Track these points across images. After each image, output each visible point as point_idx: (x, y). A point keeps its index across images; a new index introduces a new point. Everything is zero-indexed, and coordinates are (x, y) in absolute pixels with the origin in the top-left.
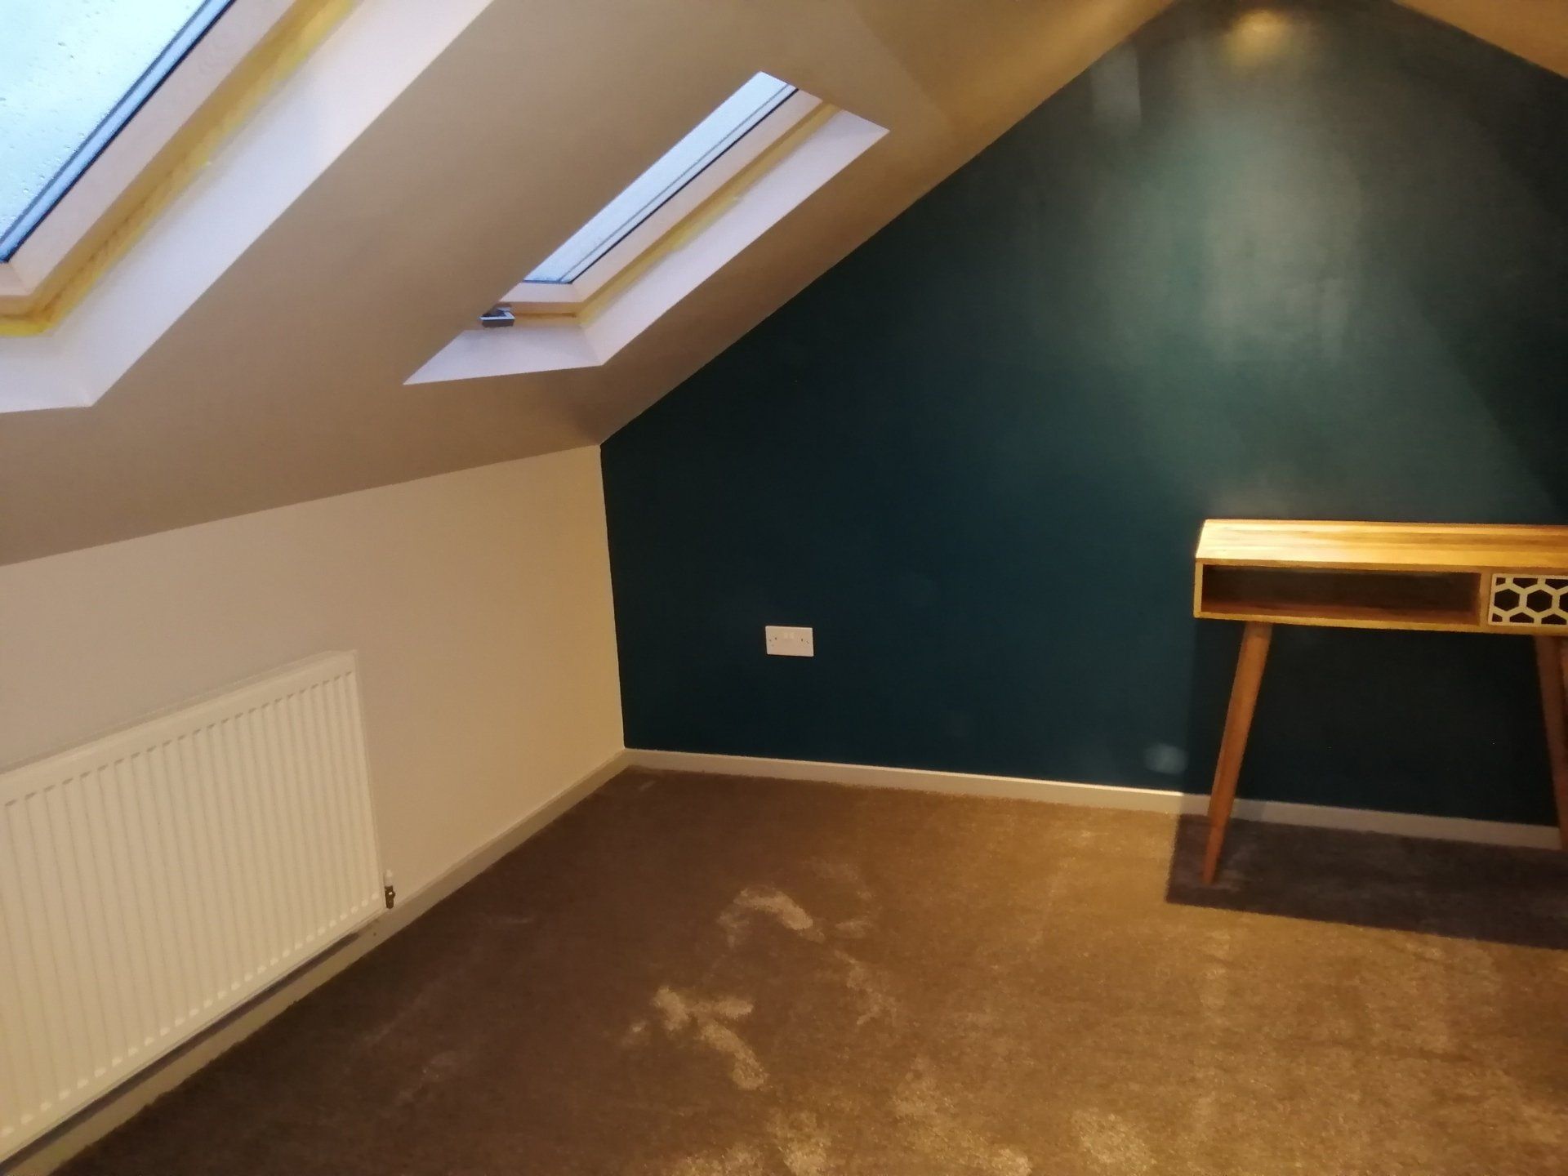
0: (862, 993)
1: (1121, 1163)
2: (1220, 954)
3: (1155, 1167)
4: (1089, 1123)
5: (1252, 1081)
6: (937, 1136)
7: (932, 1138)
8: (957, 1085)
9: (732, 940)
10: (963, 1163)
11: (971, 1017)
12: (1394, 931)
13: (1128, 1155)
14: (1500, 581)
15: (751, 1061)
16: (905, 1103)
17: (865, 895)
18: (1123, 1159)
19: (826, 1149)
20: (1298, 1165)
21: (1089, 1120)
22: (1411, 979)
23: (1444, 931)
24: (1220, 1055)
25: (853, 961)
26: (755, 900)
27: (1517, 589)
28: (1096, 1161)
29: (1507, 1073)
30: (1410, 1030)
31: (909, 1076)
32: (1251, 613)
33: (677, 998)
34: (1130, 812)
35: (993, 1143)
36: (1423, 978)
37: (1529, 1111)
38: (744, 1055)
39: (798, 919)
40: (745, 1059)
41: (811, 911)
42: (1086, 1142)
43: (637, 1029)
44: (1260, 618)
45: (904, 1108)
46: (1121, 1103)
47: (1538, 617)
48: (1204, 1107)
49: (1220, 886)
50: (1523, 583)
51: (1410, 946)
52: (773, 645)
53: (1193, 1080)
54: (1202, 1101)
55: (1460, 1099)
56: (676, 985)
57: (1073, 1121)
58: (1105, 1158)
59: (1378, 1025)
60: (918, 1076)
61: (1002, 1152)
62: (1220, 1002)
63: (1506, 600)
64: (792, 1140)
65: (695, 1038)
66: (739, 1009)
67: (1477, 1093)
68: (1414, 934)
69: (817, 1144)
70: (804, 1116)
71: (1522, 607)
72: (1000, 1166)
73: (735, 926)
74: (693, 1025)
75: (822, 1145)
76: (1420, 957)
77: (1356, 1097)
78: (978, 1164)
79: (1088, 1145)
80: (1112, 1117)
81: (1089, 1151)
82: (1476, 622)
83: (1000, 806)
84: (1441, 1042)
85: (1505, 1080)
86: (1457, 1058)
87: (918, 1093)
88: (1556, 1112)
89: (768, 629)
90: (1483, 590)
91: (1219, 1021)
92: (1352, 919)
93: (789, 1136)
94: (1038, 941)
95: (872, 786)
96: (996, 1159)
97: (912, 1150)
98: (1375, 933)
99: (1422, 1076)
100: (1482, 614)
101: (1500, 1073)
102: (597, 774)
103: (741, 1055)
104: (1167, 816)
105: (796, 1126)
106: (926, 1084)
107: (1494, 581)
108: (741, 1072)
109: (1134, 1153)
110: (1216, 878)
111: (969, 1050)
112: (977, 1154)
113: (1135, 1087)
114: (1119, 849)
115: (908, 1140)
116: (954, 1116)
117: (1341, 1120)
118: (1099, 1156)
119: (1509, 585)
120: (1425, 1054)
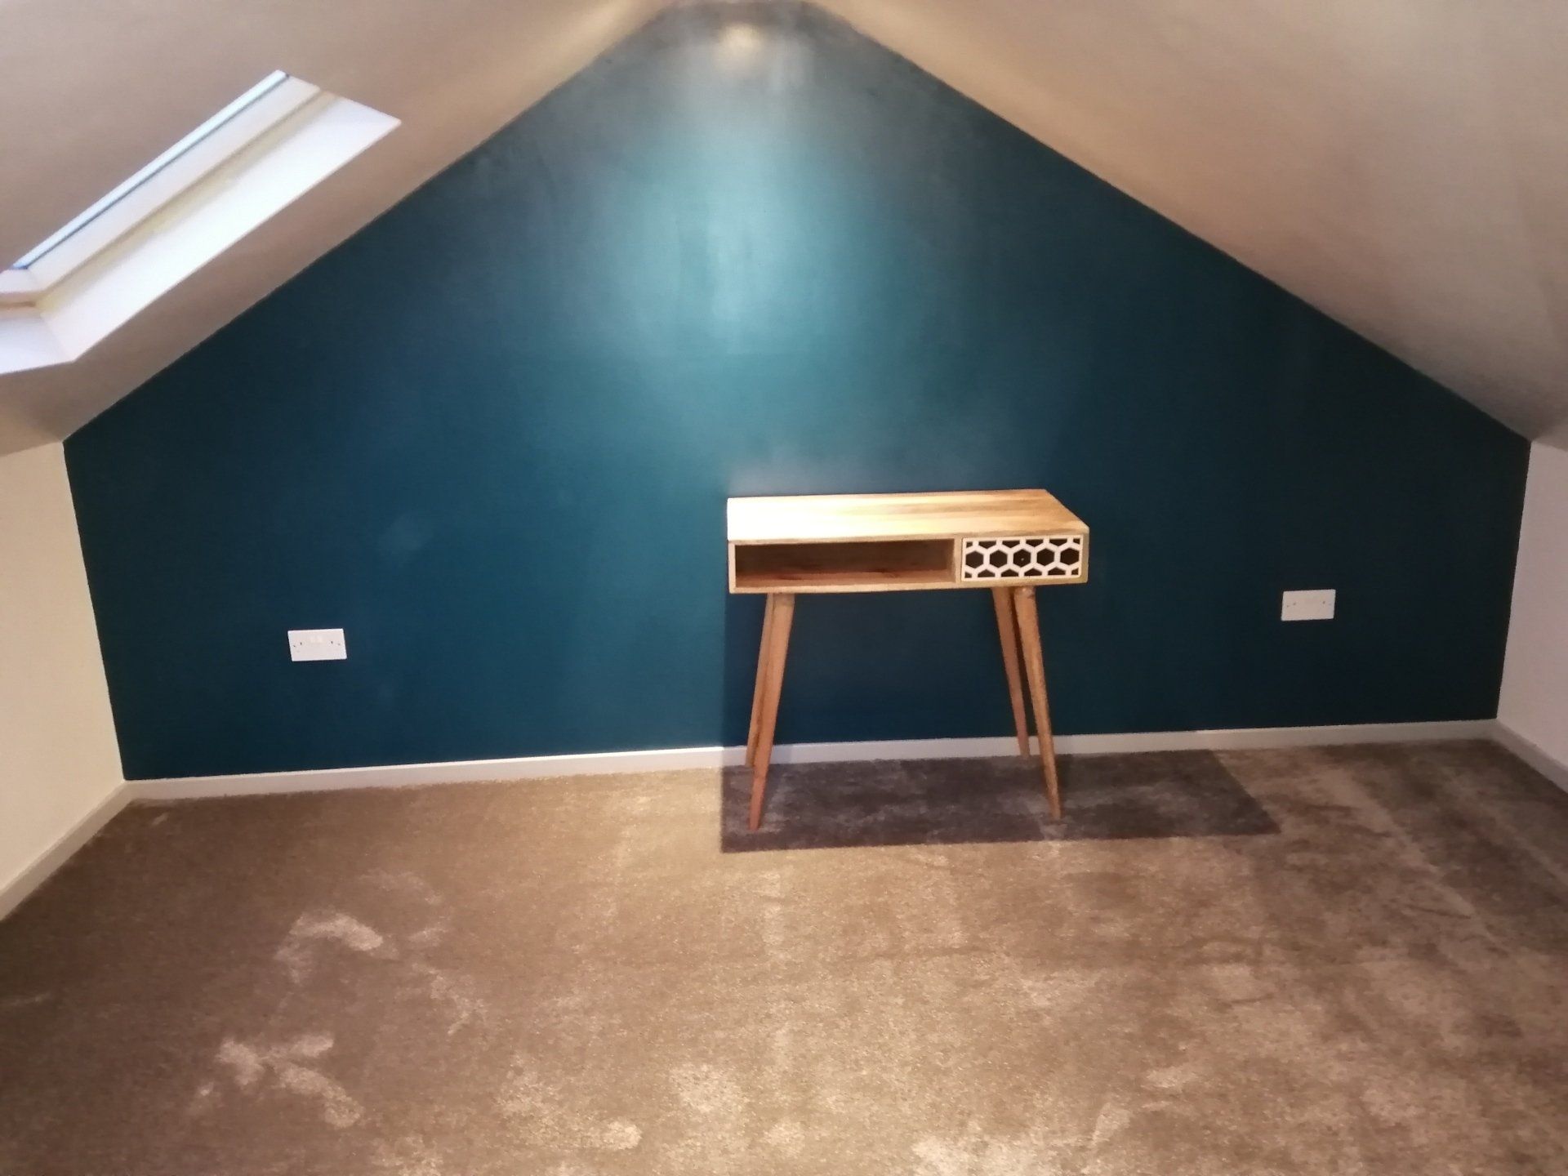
0: (448, 1002)
1: (719, 1108)
2: (774, 893)
3: (749, 1105)
4: (686, 1078)
5: (817, 1006)
6: (547, 1127)
7: (543, 1130)
8: (558, 1072)
9: (295, 975)
10: (577, 1146)
11: (561, 1002)
12: (908, 846)
13: (724, 1099)
14: (969, 545)
15: (343, 1097)
16: (510, 1102)
17: (434, 900)
18: (720, 1105)
19: (438, 1167)
20: (864, 1073)
21: (684, 1075)
22: (927, 887)
23: (947, 839)
24: (787, 988)
25: (432, 971)
26: (311, 927)
27: (981, 550)
28: (697, 1113)
29: (1008, 954)
30: (932, 932)
31: (510, 1074)
32: (775, 585)
33: (246, 1049)
34: (677, 772)
35: (601, 1120)
36: (935, 884)
37: (1027, 984)
38: (334, 1092)
39: (367, 939)
40: (335, 1097)
41: (379, 927)
42: (686, 1097)
43: (205, 1092)
44: (784, 589)
45: (511, 1107)
46: (711, 1052)
47: (998, 571)
48: (781, 1039)
49: (765, 829)
50: (986, 545)
51: (922, 858)
52: (298, 652)
53: (768, 1016)
54: (779, 1033)
55: (978, 985)
56: (241, 1036)
57: (671, 1080)
58: (705, 1108)
59: (907, 933)
60: (519, 1072)
61: (611, 1126)
62: (779, 939)
63: (974, 560)
64: (401, 1167)
65: (273, 1087)
66: (318, 1045)
67: (988, 977)
68: (923, 846)
69: (429, 1164)
70: (409, 1140)
71: (986, 565)
72: (612, 1141)
73: (297, 959)
74: (269, 1073)
75: (433, 1165)
76: (931, 866)
77: (900, 1001)
78: (591, 1143)
79: (687, 1099)
80: (705, 1068)
81: (689, 1105)
82: (953, 579)
83: (557, 785)
84: (957, 937)
85: (1007, 960)
86: (972, 948)
87: (522, 1089)
88: (1046, 980)
89: (291, 634)
90: (956, 553)
91: (781, 956)
92: (876, 841)
93: (398, 1163)
94: (612, 913)
95: (423, 785)
96: (607, 1134)
97: (526, 1146)
98: (894, 850)
99: (946, 970)
100: (957, 573)
101: (1003, 956)
102: (98, 814)
103: (330, 1094)
104: (711, 771)
105: (404, 1152)
106: (528, 1079)
107: (965, 545)
108: (333, 1112)
109: (729, 1096)
110: (760, 824)
111: (564, 1035)
112: (589, 1134)
113: (720, 1034)
114: (673, 809)
115: (521, 1137)
116: (561, 1104)
117: (891, 1024)
118: (699, 1107)
119: (976, 548)
120: (948, 951)
